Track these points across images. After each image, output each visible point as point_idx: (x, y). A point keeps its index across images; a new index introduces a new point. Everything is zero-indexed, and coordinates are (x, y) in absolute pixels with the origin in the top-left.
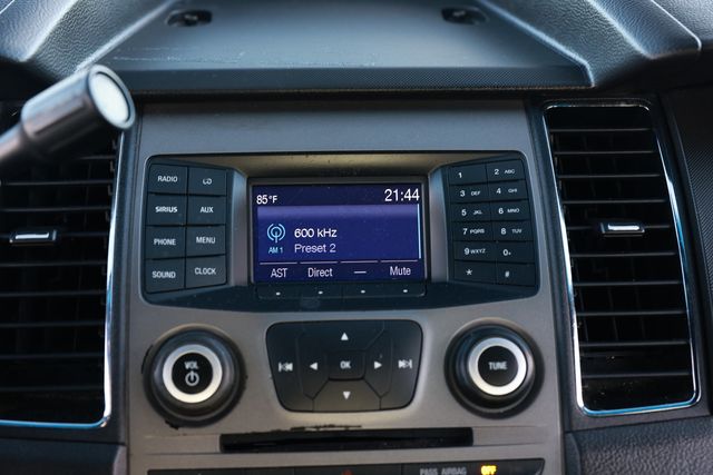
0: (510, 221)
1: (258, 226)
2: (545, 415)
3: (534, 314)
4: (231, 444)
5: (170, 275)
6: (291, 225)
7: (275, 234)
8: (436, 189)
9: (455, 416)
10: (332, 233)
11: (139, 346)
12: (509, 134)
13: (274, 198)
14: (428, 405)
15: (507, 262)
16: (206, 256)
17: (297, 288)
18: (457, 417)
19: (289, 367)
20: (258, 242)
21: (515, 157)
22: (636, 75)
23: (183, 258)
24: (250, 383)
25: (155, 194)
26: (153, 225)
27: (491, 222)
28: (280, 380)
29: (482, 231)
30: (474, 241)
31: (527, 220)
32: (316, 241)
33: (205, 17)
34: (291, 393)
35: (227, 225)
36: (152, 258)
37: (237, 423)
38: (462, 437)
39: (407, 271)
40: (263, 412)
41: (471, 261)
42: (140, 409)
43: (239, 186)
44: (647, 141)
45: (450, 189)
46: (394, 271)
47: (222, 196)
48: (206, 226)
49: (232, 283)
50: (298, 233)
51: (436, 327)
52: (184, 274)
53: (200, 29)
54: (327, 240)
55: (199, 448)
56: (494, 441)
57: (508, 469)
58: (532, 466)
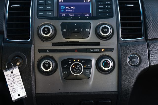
0: (108, 5)
1: (59, 6)
2: (114, 40)
3: (112, 21)
4: (54, 44)
5: (42, 14)
6: (66, 6)
7: (63, 8)
10: (74, 8)
11: (36, 26)
13: (63, 1)
14: (92, 38)
15: (107, 12)
16: (49, 11)
17: (67, 17)
18: (97, 40)
19: (65, 30)
20: (59, 9)
23: (45, 11)
24: (57, 33)
26: (39, 4)
27: (104, 5)
28: (63, 33)
29: (103, 6)
30: (101, 8)
31: (111, 4)
32: (71, 9)
34: (65, 35)
35: (53, 5)
36: (39, 10)
37: (55, 40)
38: (98, 44)
39: (88, 15)
40: (60, 38)
41: (100, 12)
42: (36, 38)
46: (86, 15)
48: (49, 5)
49: (54, 16)
50: (67, 8)
51: (93, 24)
52: (45, 14)
54: (73, 9)
55: (48, 45)
56: (104, 45)
57: (107, 50)
58: (111, 50)
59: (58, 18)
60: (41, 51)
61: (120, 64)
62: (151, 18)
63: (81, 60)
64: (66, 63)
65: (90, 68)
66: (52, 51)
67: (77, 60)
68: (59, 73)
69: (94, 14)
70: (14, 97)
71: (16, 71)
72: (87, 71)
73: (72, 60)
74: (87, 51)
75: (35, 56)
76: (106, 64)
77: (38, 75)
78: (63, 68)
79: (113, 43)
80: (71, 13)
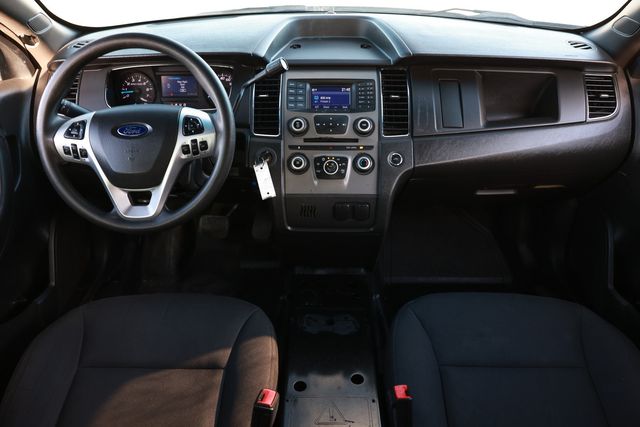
0: (370, 95)
1: (312, 96)
2: (374, 137)
3: (374, 115)
4: (306, 140)
5: (293, 105)
6: (320, 96)
7: (316, 98)
8: (354, 87)
9: (355, 136)
10: (330, 98)
11: (287, 119)
12: (372, 75)
13: (316, 90)
14: (349, 133)
15: (369, 104)
16: (301, 102)
17: (321, 110)
18: (356, 136)
19: (319, 124)
20: (312, 100)
21: (372, 81)
22: (400, 62)
23: (296, 102)
24: (310, 128)
25: (289, 88)
26: (289, 94)
27: (366, 95)
28: (317, 127)
29: (364, 97)
30: (362, 100)
31: (374, 95)
32: (326, 100)
33: (299, 46)
34: (319, 130)
35: (305, 95)
36: (289, 101)
37: (307, 136)
38: (356, 141)
39: (346, 107)
40: (313, 134)
41: (360, 104)
42: (287, 132)
43: (308, 86)
44: (405, 78)
45: (357, 87)
46: (344, 107)
47: (304, 89)
48: (301, 95)
49: (306, 108)
50: (321, 98)
51: (351, 117)
52: (296, 105)
53: (298, 50)
54: (328, 100)
55: (299, 141)
56: (363, 142)
57: (365, 148)
58: (371, 147)
59: (312, 110)
60: (291, 147)
61: (380, 164)
62: (419, 111)
63: (336, 158)
64: (319, 159)
65: (345, 168)
66: (303, 148)
67: (331, 158)
68: (311, 171)
69: (353, 107)
70: (264, 196)
71: (266, 166)
72: (343, 171)
73: (326, 158)
74: (343, 148)
75: (285, 153)
76: (364, 163)
77: (288, 172)
78: (316, 167)
79: (373, 140)
80: (326, 104)
